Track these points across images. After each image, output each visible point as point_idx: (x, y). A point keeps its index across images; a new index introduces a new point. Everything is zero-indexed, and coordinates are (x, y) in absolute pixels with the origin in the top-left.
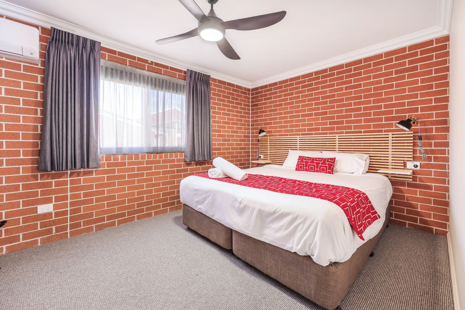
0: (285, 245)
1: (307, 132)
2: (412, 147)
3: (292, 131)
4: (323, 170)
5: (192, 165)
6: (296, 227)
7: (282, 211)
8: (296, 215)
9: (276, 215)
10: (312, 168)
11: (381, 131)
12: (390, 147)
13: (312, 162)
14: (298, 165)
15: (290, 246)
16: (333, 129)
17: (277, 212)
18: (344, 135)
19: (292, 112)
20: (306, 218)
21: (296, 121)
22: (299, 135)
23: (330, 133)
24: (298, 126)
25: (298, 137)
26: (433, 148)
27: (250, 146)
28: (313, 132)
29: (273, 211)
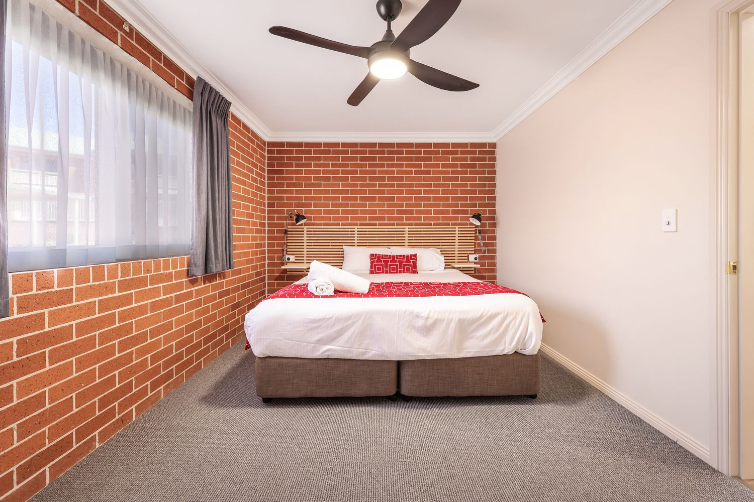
0: (494, 350)
1: (368, 222)
2: (473, 241)
3: (347, 219)
4: (408, 270)
5: (198, 283)
6: (508, 326)
7: (490, 313)
8: (506, 313)
9: (483, 320)
10: (393, 269)
11: (449, 224)
12: (457, 241)
13: (393, 261)
14: (375, 267)
15: (502, 348)
16: (401, 219)
17: (484, 317)
18: (414, 227)
19: (346, 192)
20: (517, 313)
21: (353, 205)
22: (356, 225)
23: (398, 224)
24: (356, 212)
25: (356, 228)
26: (487, 241)
27: (266, 242)
28: (377, 222)
29: (479, 315)
